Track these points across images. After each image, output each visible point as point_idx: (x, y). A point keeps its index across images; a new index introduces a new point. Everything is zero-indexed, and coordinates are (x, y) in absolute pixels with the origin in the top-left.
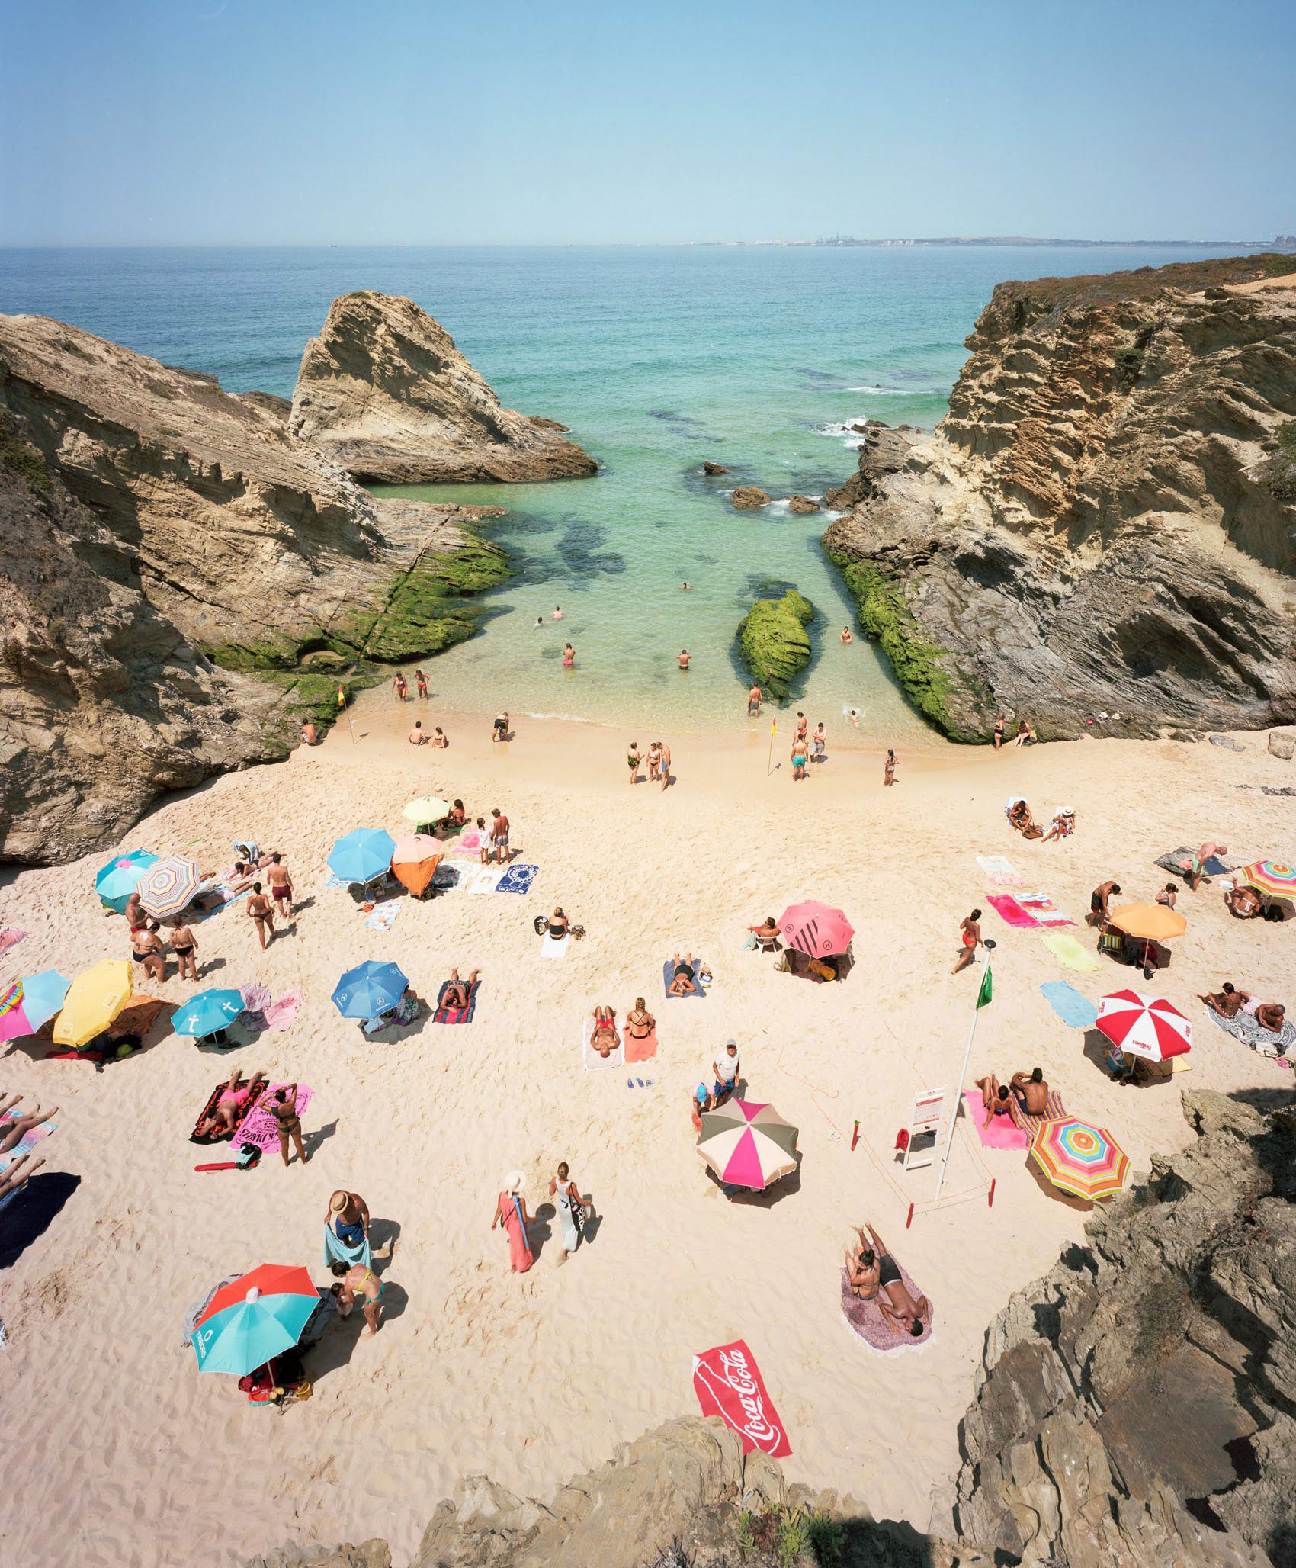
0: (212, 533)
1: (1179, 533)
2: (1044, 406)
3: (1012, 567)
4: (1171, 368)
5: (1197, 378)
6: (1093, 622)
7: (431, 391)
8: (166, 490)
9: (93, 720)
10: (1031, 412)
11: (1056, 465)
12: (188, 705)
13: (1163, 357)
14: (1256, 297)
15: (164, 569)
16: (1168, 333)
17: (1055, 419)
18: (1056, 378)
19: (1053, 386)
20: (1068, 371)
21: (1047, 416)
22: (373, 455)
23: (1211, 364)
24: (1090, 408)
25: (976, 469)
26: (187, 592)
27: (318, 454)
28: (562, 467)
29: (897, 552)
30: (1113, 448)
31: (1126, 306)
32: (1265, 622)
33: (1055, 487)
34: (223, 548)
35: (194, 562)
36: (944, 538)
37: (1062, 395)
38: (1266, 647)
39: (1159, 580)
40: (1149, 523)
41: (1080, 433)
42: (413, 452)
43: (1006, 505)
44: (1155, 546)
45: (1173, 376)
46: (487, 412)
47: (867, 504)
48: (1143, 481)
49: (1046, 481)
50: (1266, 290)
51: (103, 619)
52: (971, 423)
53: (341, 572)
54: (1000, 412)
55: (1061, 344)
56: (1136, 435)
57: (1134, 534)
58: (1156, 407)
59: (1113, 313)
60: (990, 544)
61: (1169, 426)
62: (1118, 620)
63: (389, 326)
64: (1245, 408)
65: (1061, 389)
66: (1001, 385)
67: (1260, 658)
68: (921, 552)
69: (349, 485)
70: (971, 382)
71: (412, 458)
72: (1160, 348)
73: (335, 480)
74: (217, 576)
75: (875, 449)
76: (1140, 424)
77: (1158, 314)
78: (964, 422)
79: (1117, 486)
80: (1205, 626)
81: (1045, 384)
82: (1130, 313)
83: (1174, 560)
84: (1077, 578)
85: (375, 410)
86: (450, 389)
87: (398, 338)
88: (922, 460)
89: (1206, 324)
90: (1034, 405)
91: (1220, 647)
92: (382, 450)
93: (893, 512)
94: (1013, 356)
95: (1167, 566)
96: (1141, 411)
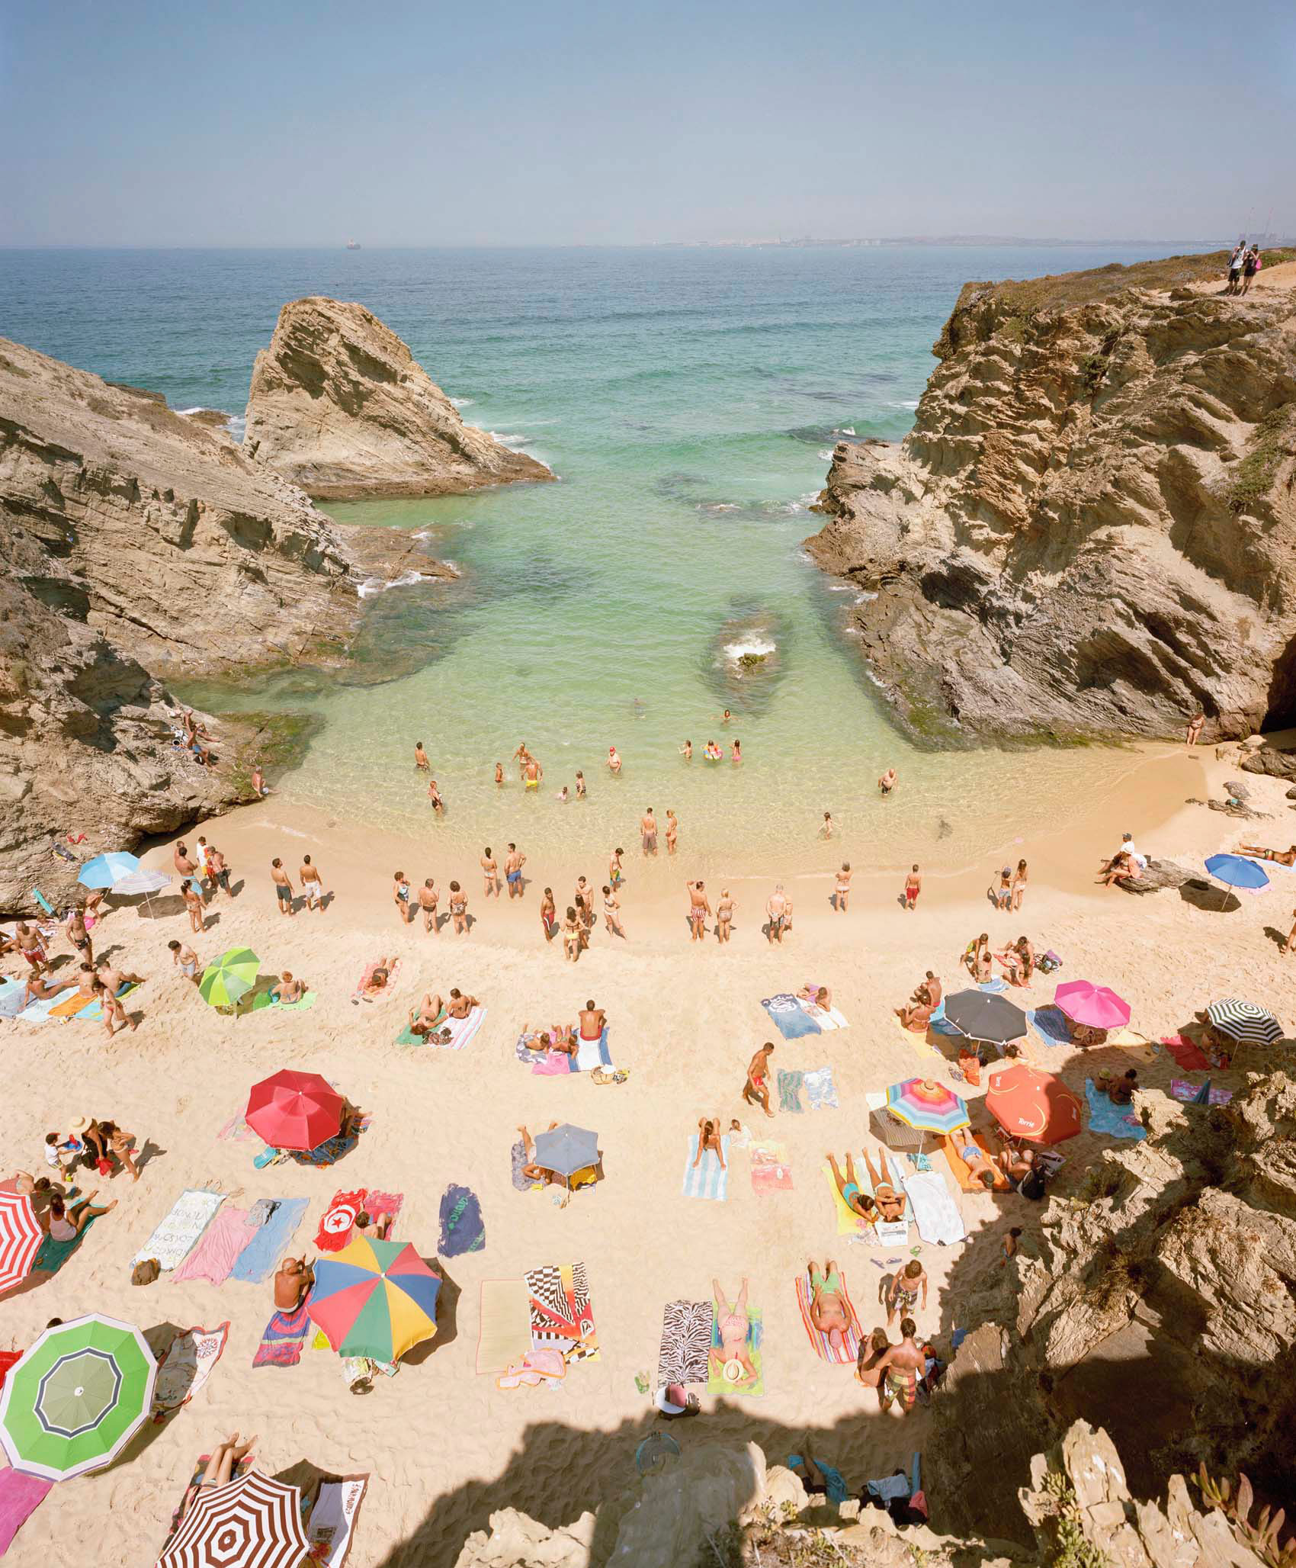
0: (170, 565)
1: (1140, 548)
2: (1010, 417)
3: (977, 586)
4: (1136, 375)
5: (1162, 385)
6: (1055, 640)
7: (391, 408)
8: (118, 519)
9: (63, 765)
10: (997, 423)
11: (1021, 478)
12: (159, 747)
13: (1128, 363)
15: (124, 605)
16: (1132, 337)
17: (1019, 431)
18: (1022, 387)
19: (1019, 396)
20: (1035, 379)
21: (1013, 427)
22: (333, 478)
23: (1175, 371)
24: (1054, 419)
25: (942, 484)
26: (149, 628)
27: (277, 478)
29: (865, 572)
30: (1077, 460)
31: (1094, 308)
32: (1218, 637)
33: (1018, 503)
34: (185, 582)
35: (155, 597)
36: (911, 557)
37: (1029, 405)
38: (1216, 661)
39: (1119, 596)
40: (1110, 537)
41: (1045, 445)
42: (376, 475)
43: (972, 522)
44: (1115, 561)
45: (1137, 382)
46: (450, 430)
47: (835, 523)
48: (1106, 495)
49: (1011, 496)
51: (63, 659)
52: (939, 436)
53: (309, 604)
54: (967, 425)
55: (1028, 350)
56: (1100, 446)
57: (1096, 549)
58: (1120, 416)
59: (1079, 315)
60: (956, 563)
61: (1132, 437)
62: (1078, 638)
63: (342, 336)
64: (1206, 416)
65: (1028, 398)
66: (964, 396)
67: (1209, 673)
68: (889, 572)
69: (310, 510)
70: (938, 392)
71: (374, 481)
72: (1126, 353)
73: (296, 506)
74: (181, 611)
75: (843, 465)
76: (1104, 434)
77: (1124, 317)
78: (930, 434)
79: (1081, 500)
80: (1161, 643)
81: (1010, 393)
82: (1097, 316)
83: (1134, 576)
84: (1038, 594)
85: (333, 430)
86: (410, 405)
87: (353, 350)
88: (890, 476)
89: (1172, 326)
90: (1001, 415)
91: (1174, 662)
92: (342, 474)
93: (861, 531)
94: (980, 363)
95: (1127, 582)
96: (1105, 421)
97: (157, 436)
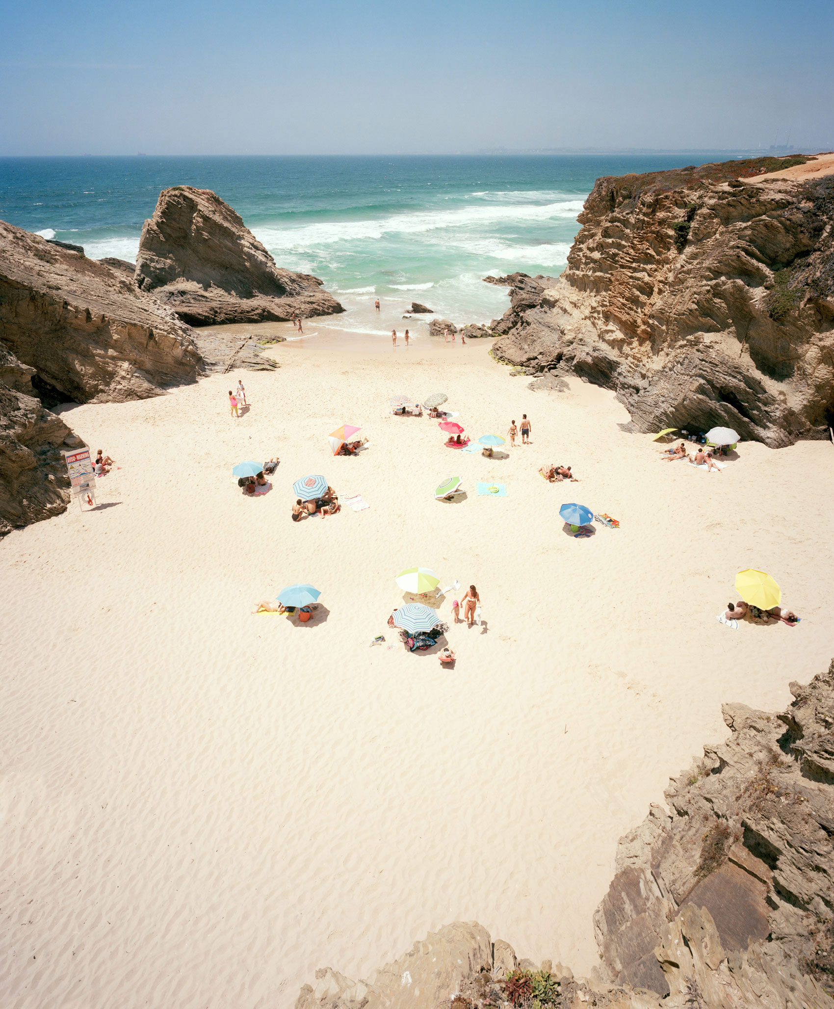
1: (714, 345)
2: (628, 261)
3: (610, 370)
4: (708, 235)
5: (724, 241)
6: (661, 404)
10: (620, 265)
11: (636, 301)
13: (703, 227)
14: (760, 185)
16: (706, 211)
17: (635, 270)
18: (635, 242)
19: (634, 247)
20: (643, 237)
22: (192, 301)
23: (732, 232)
24: (657, 262)
25: (586, 304)
27: (156, 301)
28: (318, 307)
29: (536, 361)
30: (672, 289)
31: (679, 192)
32: (766, 402)
33: (635, 316)
34: (95, 369)
36: (566, 351)
37: (640, 254)
38: (767, 418)
39: (701, 376)
40: (697, 338)
41: (651, 279)
42: (220, 299)
43: (606, 328)
44: (699, 353)
45: (709, 240)
46: (267, 270)
47: (517, 329)
48: (691, 310)
49: (631, 312)
50: (766, 181)
51: (14, 419)
52: (583, 273)
54: (601, 266)
55: (638, 219)
56: (686, 280)
57: (685, 346)
58: (698, 261)
59: (671, 198)
60: (596, 354)
61: (707, 273)
62: (676, 403)
63: (200, 211)
64: (754, 261)
65: (639, 249)
66: (601, 247)
67: (762, 425)
68: (552, 361)
69: (177, 322)
70: (582, 246)
71: (219, 303)
72: (701, 221)
73: (168, 319)
75: (522, 292)
76: (689, 272)
77: (699, 198)
78: (577, 272)
79: (675, 314)
80: (729, 405)
81: (629, 246)
82: (681, 198)
83: (710, 362)
84: (650, 375)
85: (192, 270)
87: (206, 219)
88: (552, 299)
89: (729, 205)
90: (622, 260)
91: (739, 419)
92: (197, 298)
93: (534, 334)
94: (607, 227)
95: (706, 366)
96: (690, 264)
97: (79, 275)
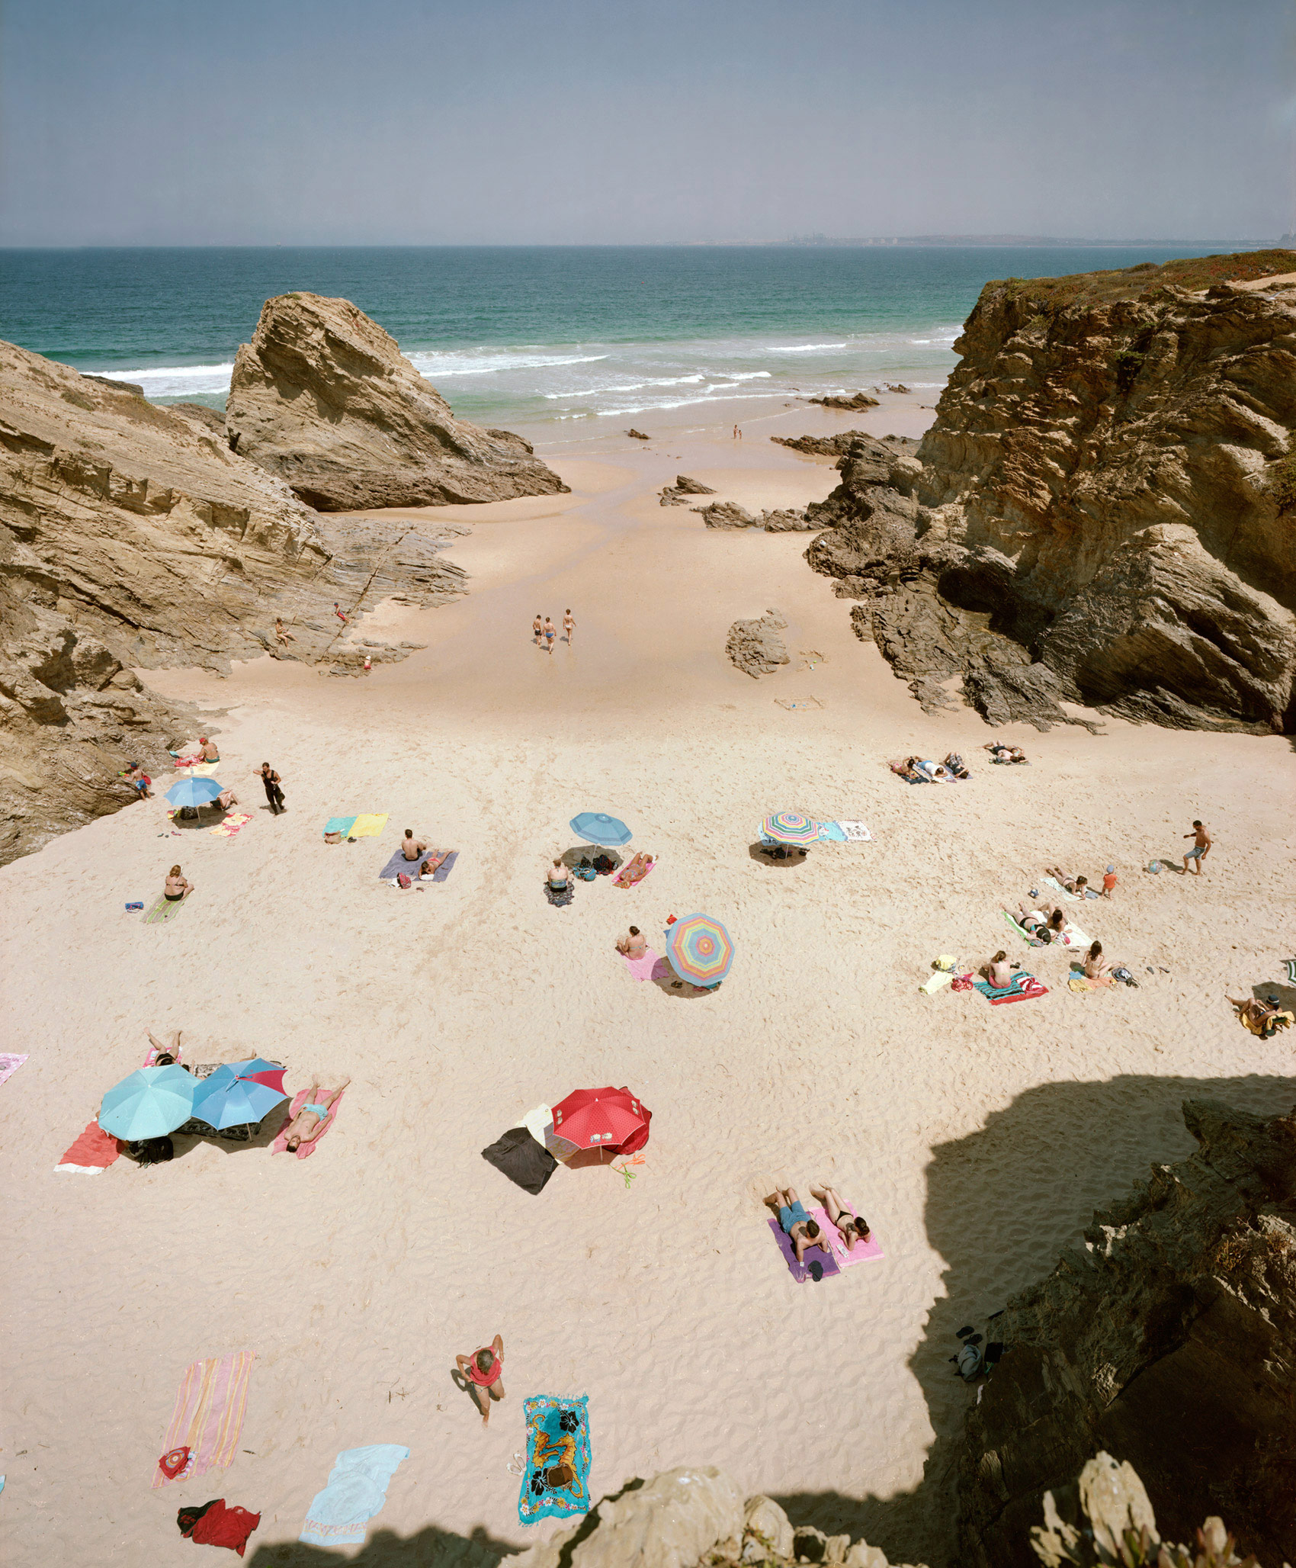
0: (145, 554)
1: (1181, 545)
2: (1037, 413)
5: (1200, 381)
6: (1090, 637)
7: (378, 402)
8: (91, 508)
9: (28, 751)
10: (1024, 420)
11: (1048, 475)
12: (128, 734)
13: (1164, 361)
14: (1262, 295)
15: (95, 592)
16: (1167, 334)
17: (1048, 428)
18: (1050, 384)
19: (1047, 392)
20: (1063, 376)
21: (1042, 424)
22: (317, 471)
23: (1213, 369)
24: (1085, 416)
25: (964, 479)
26: (121, 616)
27: (257, 469)
28: (524, 482)
29: (881, 567)
30: (1110, 458)
31: (1126, 305)
34: (159, 570)
35: (127, 585)
36: (932, 551)
37: (1058, 402)
38: (1266, 660)
39: (1159, 593)
40: (1148, 534)
41: (1076, 441)
42: (361, 468)
43: (997, 518)
44: (1155, 558)
46: (440, 424)
47: (851, 519)
48: (1142, 491)
49: (1039, 492)
50: (1273, 287)
51: (30, 645)
52: (959, 433)
53: (289, 594)
54: (990, 421)
55: (1056, 347)
56: (1135, 443)
57: (1132, 547)
58: (1156, 413)
59: (1109, 312)
60: (980, 557)
61: (1169, 434)
62: (1115, 636)
63: (327, 331)
64: (1249, 413)
65: (1055, 395)
66: (992, 392)
67: (1260, 673)
68: (909, 568)
69: (291, 501)
70: (960, 389)
71: (360, 473)
72: (1160, 351)
73: (276, 496)
74: (154, 599)
75: (859, 461)
76: (1140, 430)
77: (1158, 314)
78: (952, 429)
79: (1116, 497)
80: (1205, 641)
81: (1037, 390)
82: (1129, 313)
83: (1175, 573)
84: (1073, 593)
85: (316, 423)
86: (398, 399)
87: (338, 344)
88: (910, 473)
89: (1209, 324)
90: (1027, 412)
91: (1222, 661)
92: (325, 465)
93: (879, 526)
94: (1004, 360)
95: (1168, 579)
96: (1141, 417)
97: (133, 428)
